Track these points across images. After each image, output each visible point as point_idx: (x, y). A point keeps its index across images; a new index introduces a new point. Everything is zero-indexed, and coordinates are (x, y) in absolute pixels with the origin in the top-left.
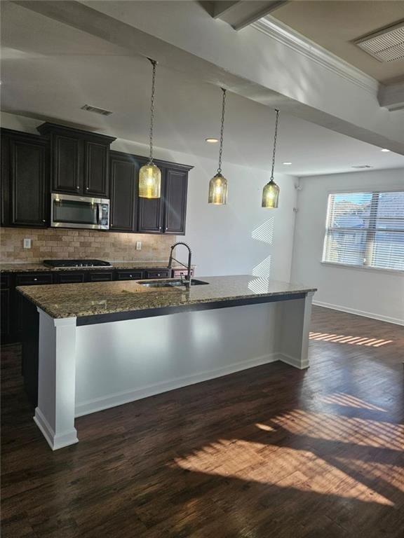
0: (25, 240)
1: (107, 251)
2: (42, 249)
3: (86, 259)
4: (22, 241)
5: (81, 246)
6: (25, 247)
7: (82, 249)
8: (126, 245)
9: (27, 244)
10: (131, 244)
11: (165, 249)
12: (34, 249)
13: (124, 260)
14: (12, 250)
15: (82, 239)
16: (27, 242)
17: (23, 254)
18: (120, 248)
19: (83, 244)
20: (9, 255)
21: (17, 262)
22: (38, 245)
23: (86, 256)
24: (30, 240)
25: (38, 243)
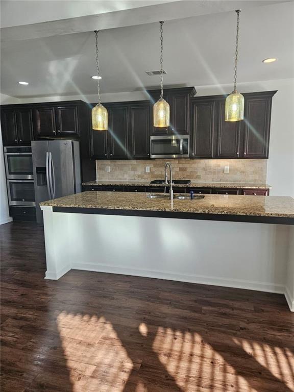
0: (146, 167)
1: (198, 174)
2: (156, 173)
3: (184, 179)
4: (145, 168)
5: (180, 170)
6: (146, 172)
7: (181, 173)
8: (215, 170)
9: (148, 171)
10: (219, 168)
11: (253, 172)
12: (151, 173)
13: (213, 181)
14: (140, 174)
15: (181, 166)
16: (148, 169)
17: (146, 176)
18: (210, 172)
19: (182, 169)
20: (139, 176)
21: (143, 181)
22: (154, 170)
23: (184, 178)
24: (149, 167)
25: (154, 169)
